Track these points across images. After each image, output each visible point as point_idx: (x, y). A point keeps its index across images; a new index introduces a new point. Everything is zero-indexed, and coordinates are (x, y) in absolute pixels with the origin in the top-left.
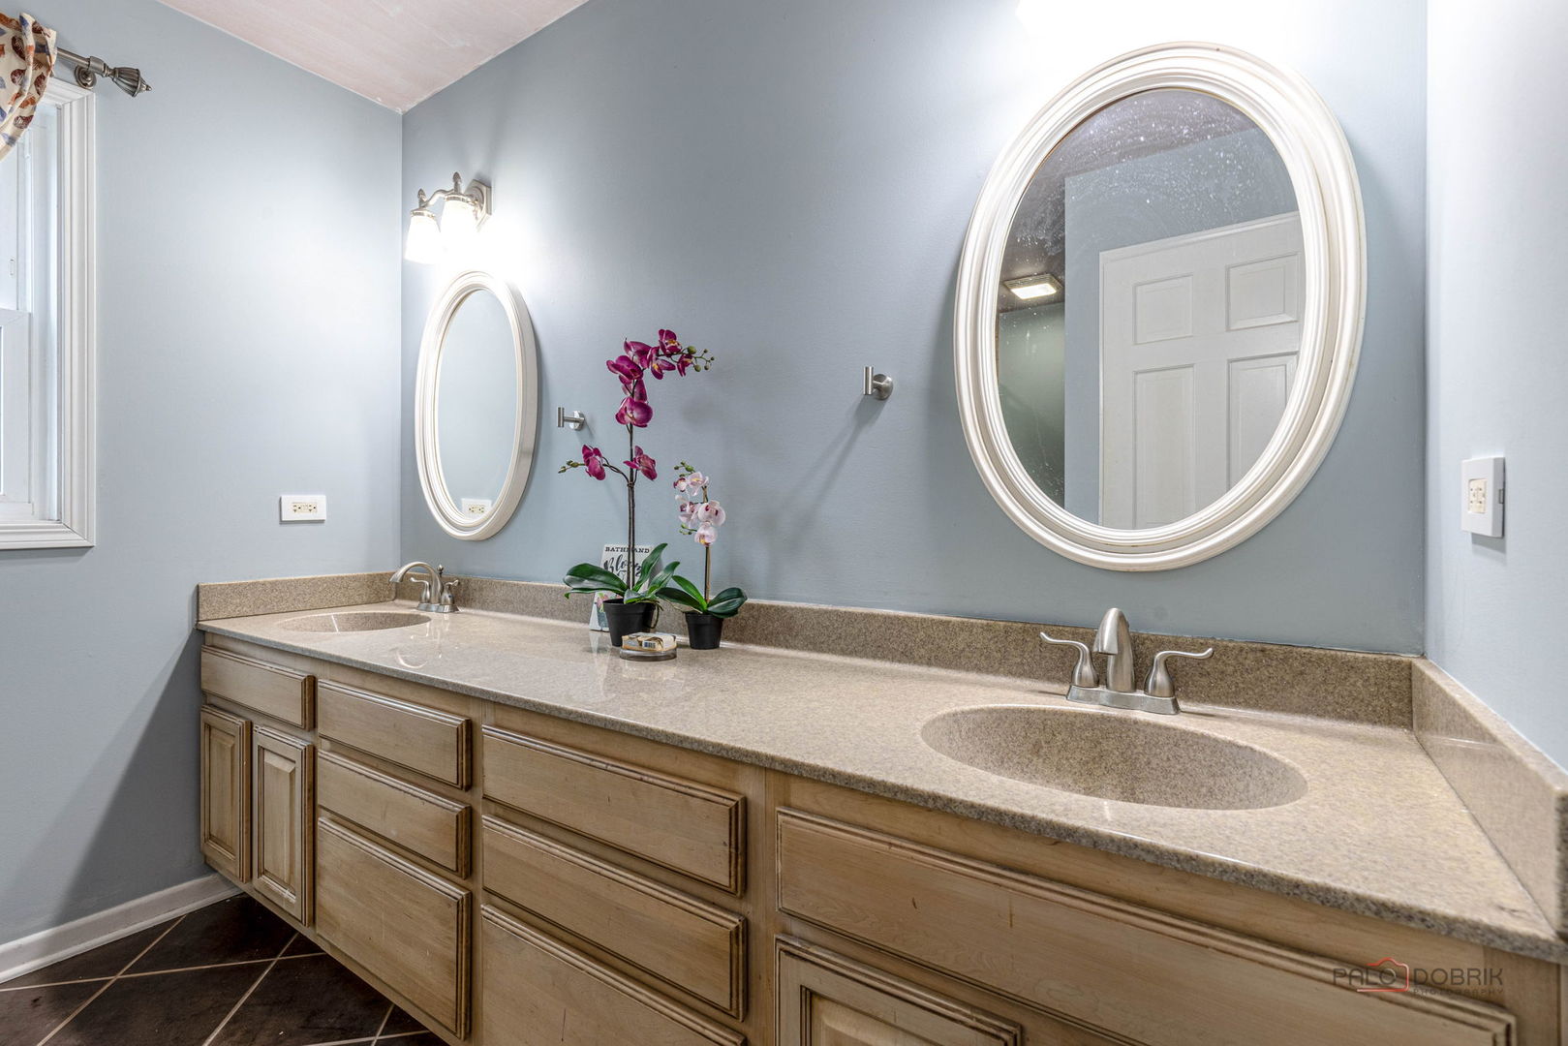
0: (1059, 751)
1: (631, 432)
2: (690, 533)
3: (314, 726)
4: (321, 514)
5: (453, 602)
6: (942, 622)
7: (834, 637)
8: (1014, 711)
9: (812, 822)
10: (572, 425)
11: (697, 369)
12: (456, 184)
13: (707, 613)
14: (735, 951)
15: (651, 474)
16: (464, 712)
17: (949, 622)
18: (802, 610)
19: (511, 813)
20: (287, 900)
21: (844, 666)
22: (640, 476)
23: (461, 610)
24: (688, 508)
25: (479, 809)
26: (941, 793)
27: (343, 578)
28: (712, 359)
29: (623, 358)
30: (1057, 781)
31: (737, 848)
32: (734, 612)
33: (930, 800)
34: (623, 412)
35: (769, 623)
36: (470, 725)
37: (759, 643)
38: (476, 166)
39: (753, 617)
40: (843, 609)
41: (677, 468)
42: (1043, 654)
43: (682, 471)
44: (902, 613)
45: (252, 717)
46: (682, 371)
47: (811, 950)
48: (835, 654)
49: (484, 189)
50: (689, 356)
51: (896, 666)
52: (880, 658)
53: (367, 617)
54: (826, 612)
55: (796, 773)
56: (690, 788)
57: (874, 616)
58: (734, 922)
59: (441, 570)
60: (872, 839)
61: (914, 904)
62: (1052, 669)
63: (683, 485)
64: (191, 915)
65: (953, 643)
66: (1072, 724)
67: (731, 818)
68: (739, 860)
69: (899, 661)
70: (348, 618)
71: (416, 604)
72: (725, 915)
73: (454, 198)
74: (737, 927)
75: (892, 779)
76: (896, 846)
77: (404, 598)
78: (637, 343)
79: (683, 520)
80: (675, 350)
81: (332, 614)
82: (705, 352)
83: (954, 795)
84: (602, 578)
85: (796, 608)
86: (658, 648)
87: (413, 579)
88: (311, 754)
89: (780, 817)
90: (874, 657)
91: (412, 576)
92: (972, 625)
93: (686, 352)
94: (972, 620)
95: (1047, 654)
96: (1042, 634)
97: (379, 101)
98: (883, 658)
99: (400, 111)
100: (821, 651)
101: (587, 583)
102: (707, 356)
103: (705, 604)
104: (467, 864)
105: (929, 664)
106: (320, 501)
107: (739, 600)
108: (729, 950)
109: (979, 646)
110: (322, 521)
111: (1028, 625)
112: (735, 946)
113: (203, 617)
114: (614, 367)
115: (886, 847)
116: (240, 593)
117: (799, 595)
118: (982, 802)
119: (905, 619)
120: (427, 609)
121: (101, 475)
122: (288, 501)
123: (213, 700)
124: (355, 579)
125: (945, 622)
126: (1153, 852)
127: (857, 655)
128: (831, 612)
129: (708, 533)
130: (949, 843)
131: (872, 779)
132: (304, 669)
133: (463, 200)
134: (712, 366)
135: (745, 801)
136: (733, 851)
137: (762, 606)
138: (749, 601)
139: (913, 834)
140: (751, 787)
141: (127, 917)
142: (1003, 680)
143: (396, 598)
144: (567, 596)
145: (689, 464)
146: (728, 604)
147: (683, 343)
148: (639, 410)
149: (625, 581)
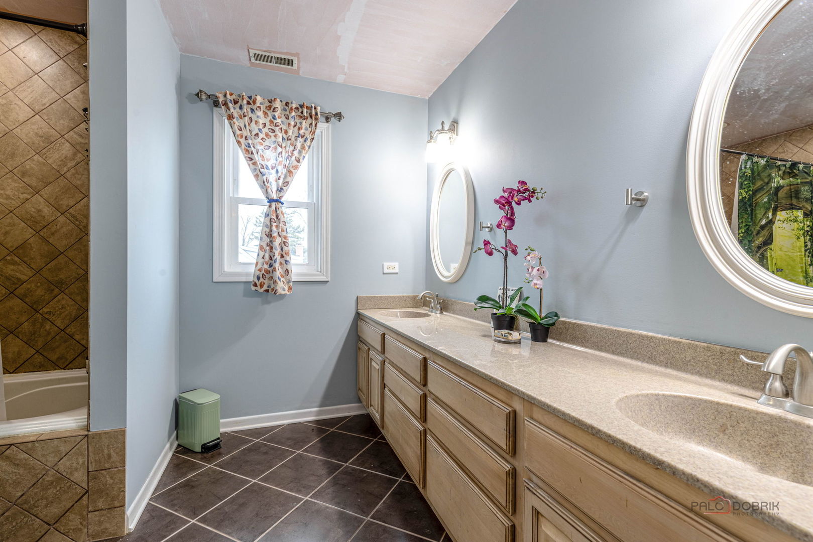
0: (742, 434)
1: (506, 233)
2: (528, 282)
3: (384, 354)
4: (396, 270)
5: (441, 309)
6: (675, 342)
7: (609, 344)
8: (706, 401)
9: (539, 428)
10: (487, 229)
11: (537, 198)
12: (443, 126)
13: (539, 323)
14: (508, 481)
15: (515, 252)
16: (424, 354)
17: (680, 342)
18: (591, 327)
19: (438, 400)
20: (377, 416)
21: (612, 360)
22: (510, 253)
23: (444, 313)
24: (530, 269)
25: (428, 395)
26: (595, 426)
27: (404, 296)
28: (545, 192)
29: (502, 197)
30: (738, 453)
31: (509, 433)
32: (554, 324)
33: (590, 428)
34: (500, 223)
35: (574, 332)
36: (425, 360)
37: (568, 342)
38: (453, 115)
39: (566, 328)
40: (614, 328)
41: (526, 249)
42: (749, 371)
43: (529, 251)
44: (651, 334)
45: (370, 347)
46: (530, 201)
47: (538, 490)
48: (609, 353)
49: (455, 125)
50: (534, 192)
51: (645, 365)
52: (635, 359)
53: (410, 313)
54: (605, 329)
55: (533, 402)
56: (493, 401)
57: (633, 334)
58: (508, 467)
59: (437, 295)
60: (563, 442)
61: (581, 480)
62: (756, 382)
63: (529, 258)
64: (355, 416)
65: (683, 356)
66: (754, 418)
67: (507, 418)
68: (511, 439)
69: (647, 362)
70: (404, 312)
71: (428, 309)
72: (505, 463)
73: (442, 133)
74: (509, 470)
75: (574, 414)
76: (574, 448)
77: (426, 306)
78: (509, 189)
79: (528, 275)
80: (526, 190)
81: (397, 310)
82: (542, 189)
83: (601, 428)
84: (492, 302)
85: (588, 325)
86: (510, 338)
87: (427, 298)
88: (383, 362)
89: (526, 422)
90: (632, 358)
91: (427, 297)
92: (697, 346)
93: (532, 190)
94: (697, 343)
95: (753, 371)
96: (742, 357)
97: (419, 96)
98: (637, 359)
99: (427, 98)
100: (601, 350)
101: (484, 305)
102: (543, 191)
103: (539, 319)
104: (424, 418)
105: (666, 366)
106: (396, 265)
107: (556, 318)
108: (505, 479)
109: (701, 359)
110: (397, 273)
111: (738, 350)
112: (508, 479)
113: (359, 308)
114: (497, 202)
115: (569, 447)
116: (370, 300)
117: (590, 319)
118: (615, 435)
119: (652, 337)
120: (432, 312)
121: (331, 256)
122: (386, 265)
123: (361, 339)
124: (408, 297)
125: (678, 342)
126: (708, 487)
127: (621, 356)
128: (607, 329)
129: (539, 283)
130: (603, 455)
131: (564, 412)
132: (383, 330)
133: (445, 133)
134: (545, 196)
135: (515, 412)
136: (508, 434)
137: (570, 323)
138: (561, 319)
139: (585, 445)
140: (518, 406)
141: (337, 411)
142: (717, 383)
143: (423, 306)
144: (476, 309)
145: (532, 248)
146: (550, 320)
147: (530, 186)
148: (509, 222)
149: (501, 304)
